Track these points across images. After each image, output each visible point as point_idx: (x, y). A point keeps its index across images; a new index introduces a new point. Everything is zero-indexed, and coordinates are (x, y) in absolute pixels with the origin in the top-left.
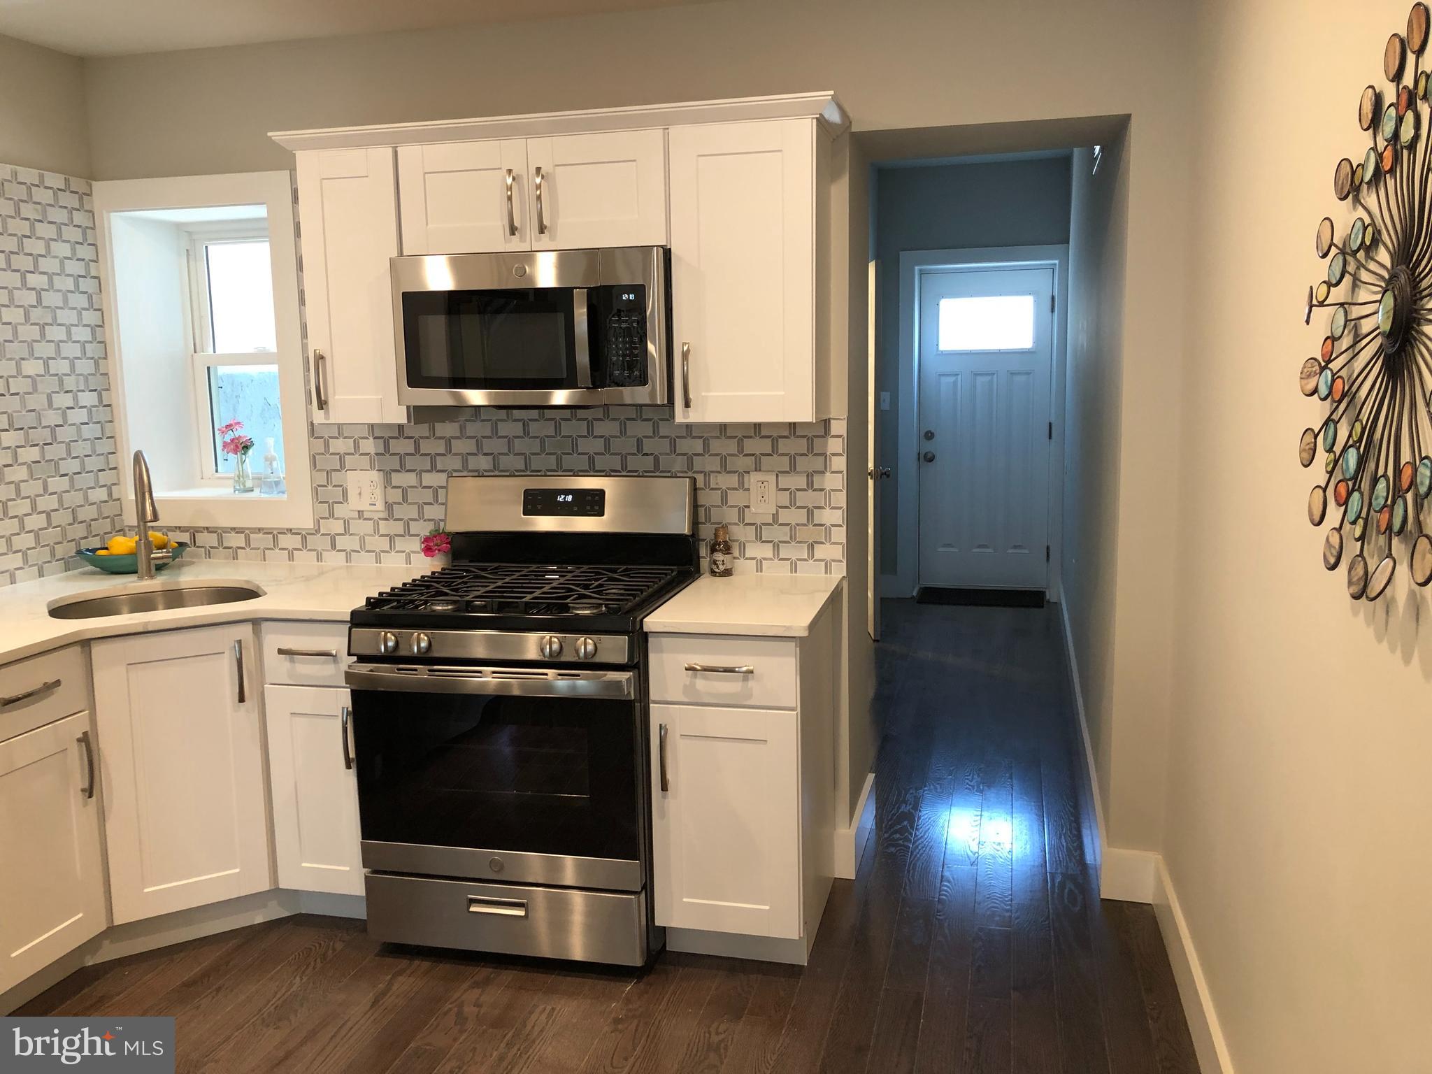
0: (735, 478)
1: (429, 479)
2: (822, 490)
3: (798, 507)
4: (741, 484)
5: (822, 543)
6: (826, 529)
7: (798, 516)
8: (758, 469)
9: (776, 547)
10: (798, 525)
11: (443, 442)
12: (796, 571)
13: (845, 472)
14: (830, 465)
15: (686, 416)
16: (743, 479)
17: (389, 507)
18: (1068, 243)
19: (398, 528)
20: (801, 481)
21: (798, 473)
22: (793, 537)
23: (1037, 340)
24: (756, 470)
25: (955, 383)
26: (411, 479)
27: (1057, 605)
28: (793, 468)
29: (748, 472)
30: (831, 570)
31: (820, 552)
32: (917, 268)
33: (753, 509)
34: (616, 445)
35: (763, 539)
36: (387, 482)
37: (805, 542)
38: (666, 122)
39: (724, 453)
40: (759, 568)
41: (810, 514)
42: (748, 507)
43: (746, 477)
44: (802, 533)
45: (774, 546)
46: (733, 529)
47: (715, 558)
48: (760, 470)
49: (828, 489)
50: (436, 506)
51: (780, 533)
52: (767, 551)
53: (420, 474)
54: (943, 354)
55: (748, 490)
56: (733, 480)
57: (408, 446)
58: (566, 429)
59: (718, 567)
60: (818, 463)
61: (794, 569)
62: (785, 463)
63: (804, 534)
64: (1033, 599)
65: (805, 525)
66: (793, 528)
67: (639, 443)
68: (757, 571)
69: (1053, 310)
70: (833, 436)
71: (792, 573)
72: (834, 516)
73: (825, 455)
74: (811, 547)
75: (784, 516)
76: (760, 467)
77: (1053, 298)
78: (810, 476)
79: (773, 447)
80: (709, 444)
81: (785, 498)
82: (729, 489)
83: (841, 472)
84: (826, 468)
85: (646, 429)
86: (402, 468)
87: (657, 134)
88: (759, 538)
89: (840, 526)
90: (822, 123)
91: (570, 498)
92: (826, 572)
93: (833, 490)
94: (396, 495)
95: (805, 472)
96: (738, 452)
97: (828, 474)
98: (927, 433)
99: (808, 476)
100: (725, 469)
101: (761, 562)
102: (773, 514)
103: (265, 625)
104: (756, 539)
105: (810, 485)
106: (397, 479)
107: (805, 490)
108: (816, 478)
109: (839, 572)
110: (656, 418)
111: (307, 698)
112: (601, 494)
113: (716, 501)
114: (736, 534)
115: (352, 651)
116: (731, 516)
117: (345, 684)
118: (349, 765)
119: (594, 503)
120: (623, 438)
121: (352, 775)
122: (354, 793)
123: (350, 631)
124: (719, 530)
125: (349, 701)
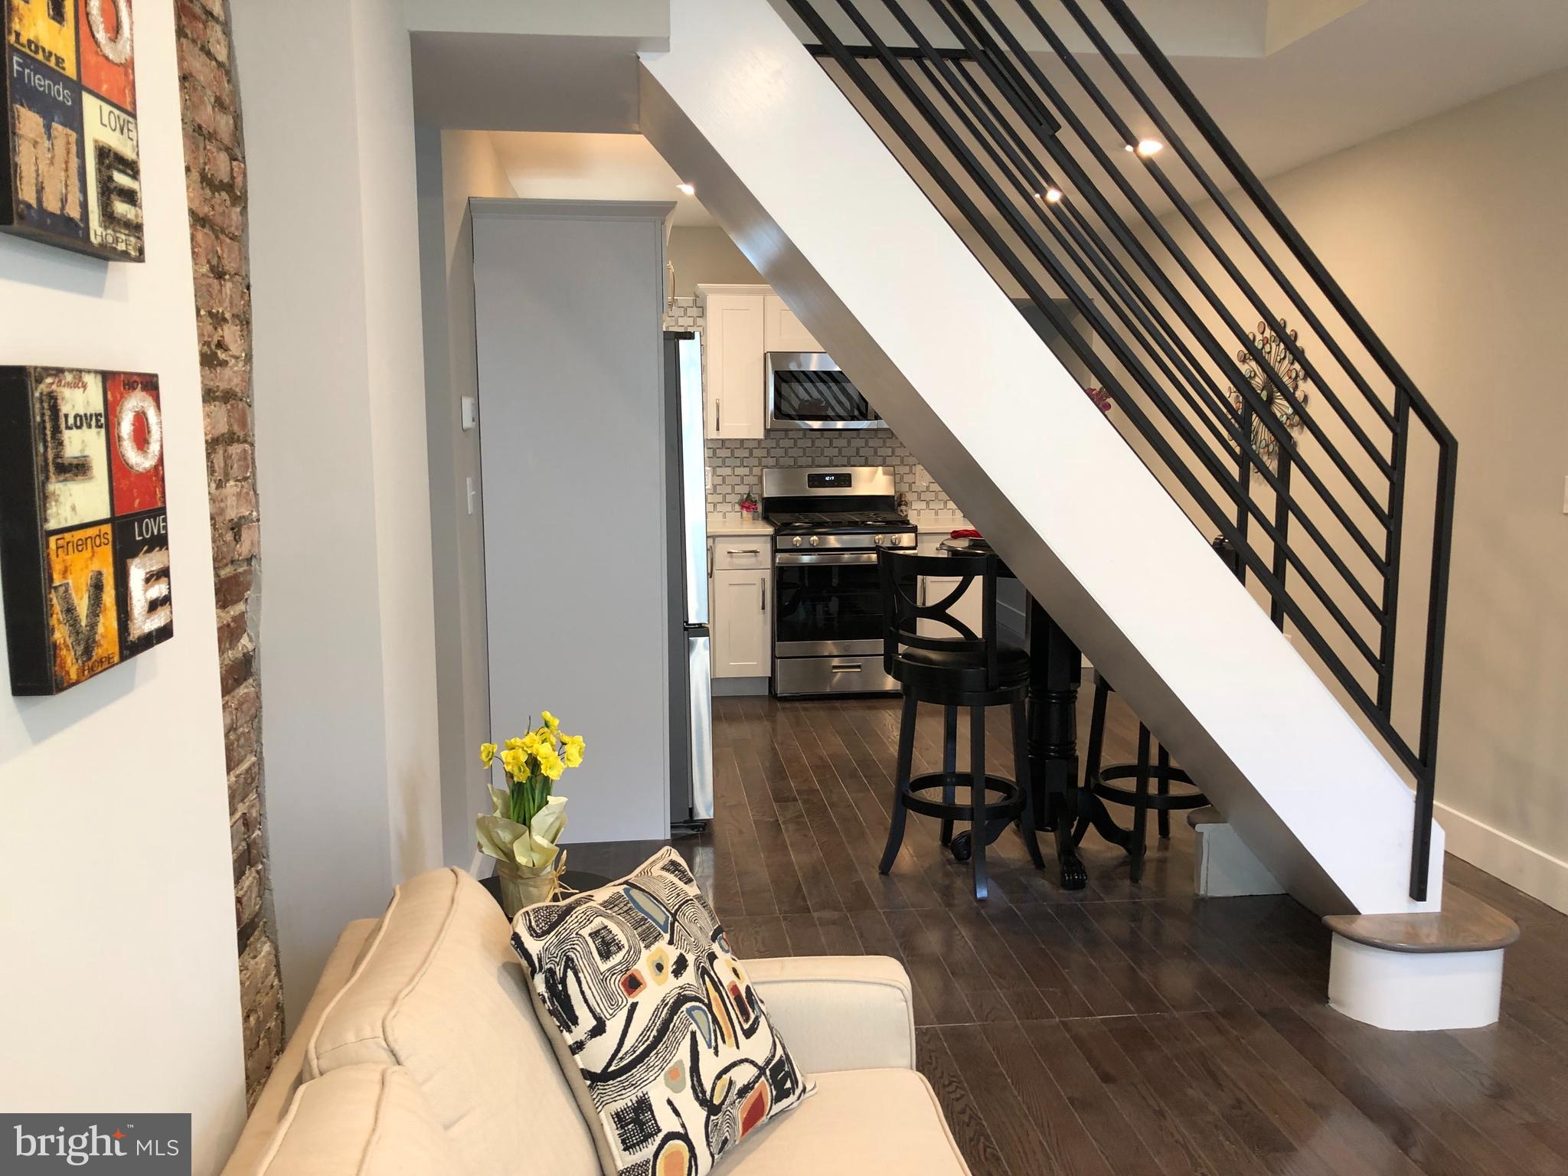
1: (738, 471)
4: (911, 471)
9: (928, 503)
11: (748, 450)
17: (715, 486)
19: (720, 498)
22: (936, 498)
24: (918, 464)
26: (728, 471)
29: (914, 465)
30: (955, 514)
33: (916, 484)
34: (845, 452)
35: (922, 499)
36: (714, 473)
39: (903, 455)
40: (919, 515)
42: (914, 483)
43: (913, 468)
45: (925, 503)
46: (907, 494)
47: (902, 508)
50: (742, 486)
51: (930, 495)
52: (923, 505)
53: (734, 468)
55: (915, 474)
56: (907, 469)
57: (728, 453)
58: (818, 443)
59: (903, 513)
61: (937, 514)
67: (858, 451)
68: (915, 514)
75: (932, 487)
80: (894, 451)
82: (904, 474)
85: (862, 443)
86: (724, 465)
88: (919, 499)
91: (832, 478)
92: (952, 515)
94: (719, 480)
100: (902, 463)
101: (916, 510)
102: (927, 486)
103: (717, 539)
104: (917, 499)
106: (719, 471)
111: (739, 576)
112: (849, 475)
113: (898, 480)
114: (910, 497)
115: (778, 547)
116: (905, 488)
117: (762, 567)
118: (763, 608)
119: (846, 480)
120: (849, 448)
121: (764, 613)
122: (765, 623)
123: (773, 539)
124: (901, 495)
125: (767, 575)
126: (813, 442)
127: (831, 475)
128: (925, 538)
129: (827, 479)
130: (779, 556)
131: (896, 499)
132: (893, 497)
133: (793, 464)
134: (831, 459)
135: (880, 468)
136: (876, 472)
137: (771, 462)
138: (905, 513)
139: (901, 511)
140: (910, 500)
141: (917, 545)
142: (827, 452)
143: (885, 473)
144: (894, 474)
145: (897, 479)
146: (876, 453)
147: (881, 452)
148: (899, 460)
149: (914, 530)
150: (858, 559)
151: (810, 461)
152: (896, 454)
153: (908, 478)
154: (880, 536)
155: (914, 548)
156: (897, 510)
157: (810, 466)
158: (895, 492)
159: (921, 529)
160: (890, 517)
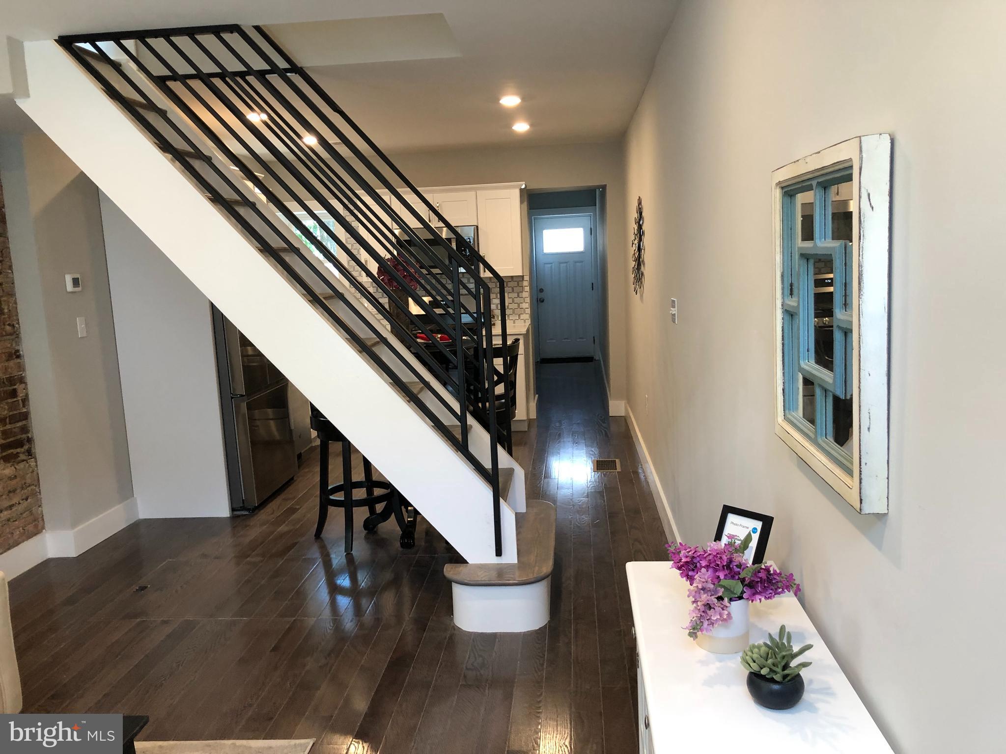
0: (495, 295)
2: (522, 297)
3: (515, 303)
5: (523, 314)
6: (524, 310)
7: (515, 306)
12: (515, 324)
14: (524, 290)
15: (484, 275)
18: (596, 206)
20: (516, 295)
22: (514, 312)
23: (585, 247)
25: (551, 267)
27: (599, 360)
28: (513, 291)
30: (526, 322)
31: (522, 317)
32: (533, 217)
38: (475, 189)
44: (516, 311)
54: (546, 254)
60: (521, 289)
63: (518, 311)
64: (590, 359)
65: (517, 308)
66: (514, 310)
69: (591, 234)
70: (525, 282)
72: (526, 305)
73: (523, 287)
74: (519, 315)
77: (591, 229)
78: (518, 293)
81: (511, 300)
83: (528, 292)
87: (473, 193)
89: (528, 308)
90: (521, 190)
93: (526, 297)
97: (524, 292)
98: (540, 289)
102: (507, 306)
105: (518, 296)
108: (520, 294)
109: (528, 322)
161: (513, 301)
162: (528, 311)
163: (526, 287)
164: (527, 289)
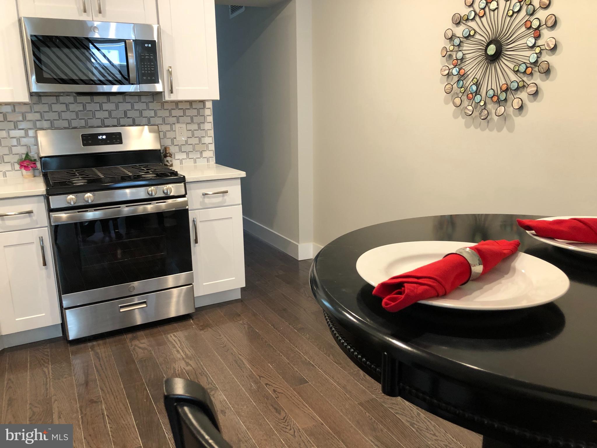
2: (204, 130)
3: (195, 137)
4: (172, 129)
5: (205, 151)
6: (206, 145)
7: (195, 141)
8: (178, 122)
9: (187, 154)
10: (195, 144)
12: (196, 163)
13: (212, 123)
14: (207, 120)
15: (170, 97)
16: (172, 127)
20: (195, 127)
21: (194, 123)
22: (194, 149)
24: (177, 123)
28: (192, 121)
29: (174, 124)
30: (209, 161)
31: (205, 154)
33: (177, 139)
34: (114, 114)
35: (182, 151)
37: (199, 151)
39: (164, 116)
40: (181, 163)
41: (200, 140)
42: (175, 138)
43: (173, 126)
44: (197, 148)
45: (187, 153)
46: (171, 148)
47: (167, 159)
48: (179, 123)
49: (206, 129)
51: (189, 148)
52: (184, 156)
53: (8, 131)
55: (175, 131)
56: (168, 127)
58: (89, 107)
59: (169, 163)
60: (201, 119)
62: (188, 120)
63: (198, 148)
65: (198, 144)
66: (194, 145)
67: (125, 113)
68: (180, 164)
70: (207, 108)
71: (194, 163)
72: (209, 140)
73: (204, 116)
74: (201, 153)
75: (190, 141)
76: (179, 121)
78: (199, 124)
79: (184, 113)
80: (157, 112)
81: (190, 134)
82: (167, 131)
83: (211, 122)
84: (205, 121)
85: (128, 106)
88: (181, 150)
89: (212, 144)
91: (104, 137)
92: (207, 162)
93: (208, 130)
95: (197, 123)
96: (170, 115)
97: (206, 123)
99: (198, 124)
100: (164, 122)
101: (182, 160)
102: (186, 141)
104: (179, 151)
105: (199, 128)
107: (197, 130)
108: (202, 125)
109: (213, 161)
110: (132, 102)
111: (13, 238)
112: (120, 134)
113: (162, 136)
114: (172, 149)
115: (52, 207)
116: (168, 143)
117: (38, 226)
118: (45, 264)
119: (116, 138)
120: (117, 111)
121: (47, 269)
122: (48, 276)
123: (47, 197)
124: (165, 148)
125: (46, 234)
126: (84, 107)
127: (102, 134)
128: (192, 185)
129: (100, 137)
130: (54, 215)
131: (162, 151)
132: (160, 150)
133: (67, 126)
134: (103, 121)
135: (146, 127)
136: (142, 131)
137: (46, 124)
138: (171, 163)
139: (167, 161)
140: (173, 152)
141: (186, 194)
142: (99, 115)
143: (151, 131)
144: (159, 132)
145: (160, 136)
146: (141, 115)
147: (146, 113)
148: (161, 120)
149: (182, 180)
150: (135, 211)
151: (84, 123)
152: (158, 116)
153: (170, 135)
154: (152, 187)
155: (184, 196)
156: (163, 160)
157: (84, 127)
158: (161, 146)
159: (188, 178)
160: (159, 169)
161: (193, 135)
162: (212, 147)
163: (208, 117)
164: (210, 119)
